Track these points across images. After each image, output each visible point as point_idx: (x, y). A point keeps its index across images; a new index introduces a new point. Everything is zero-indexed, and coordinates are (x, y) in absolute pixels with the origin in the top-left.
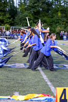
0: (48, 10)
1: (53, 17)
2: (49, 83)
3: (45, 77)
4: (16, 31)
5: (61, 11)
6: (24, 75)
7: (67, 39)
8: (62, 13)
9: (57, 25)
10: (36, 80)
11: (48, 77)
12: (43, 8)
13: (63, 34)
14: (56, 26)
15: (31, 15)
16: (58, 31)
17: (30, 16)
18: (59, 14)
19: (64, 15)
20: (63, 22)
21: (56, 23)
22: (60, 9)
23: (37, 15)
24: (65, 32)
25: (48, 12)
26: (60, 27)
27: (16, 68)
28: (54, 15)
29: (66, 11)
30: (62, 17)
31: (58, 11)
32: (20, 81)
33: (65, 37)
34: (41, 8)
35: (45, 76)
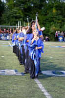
0: (41, 6)
1: (46, 15)
2: (46, 94)
3: (40, 86)
4: (3, 31)
5: (56, 7)
6: (16, 84)
7: (63, 40)
8: (57, 10)
9: (51, 23)
11: (44, 86)
12: (34, 4)
13: (59, 35)
14: (51, 25)
15: (20, 12)
16: (52, 31)
17: (19, 13)
18: (54, 11)
19: (59, 12)
20: (59, 20)
21: (51, 21)
22: (55, 5)
23: (28, 12)
24: (61, 32)
25: (40, 8)
26: (55, 27)
27: (6, 76)
28: (48, 12)
29: (61, 7)
30: (57, 14)
31: (52, 7)
32: (11, 91)
33: (61, 38)
34: (32, 3)
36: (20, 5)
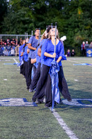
0: (61, 5)
1: (68, 18)
2: (69, 132)
3: (61, 122)
4: (6, 42)
5: (83, 6)
6: (26, 119)
8: (83, 11)
9: (76, 30)
10: (46, 127)
11: (66, 122)
12: (51, 3)
14: (75, 33)
15: (30, 14)
16: (78, 42)
17: (29, 16)
18: (80, 12)
19: (87, 14)
20: (87, 25)
21: (75, 27)
22: (81, 3)
23: (42, 14)
25: (59, 9)
26: (82, 35)
27: (11, 107)
28: (70, 13)
29: (90, 7)
30: (84, 17)
31: (76, 7)
33: (89, 52)
35: (61, 120)
36: (29, 4)
